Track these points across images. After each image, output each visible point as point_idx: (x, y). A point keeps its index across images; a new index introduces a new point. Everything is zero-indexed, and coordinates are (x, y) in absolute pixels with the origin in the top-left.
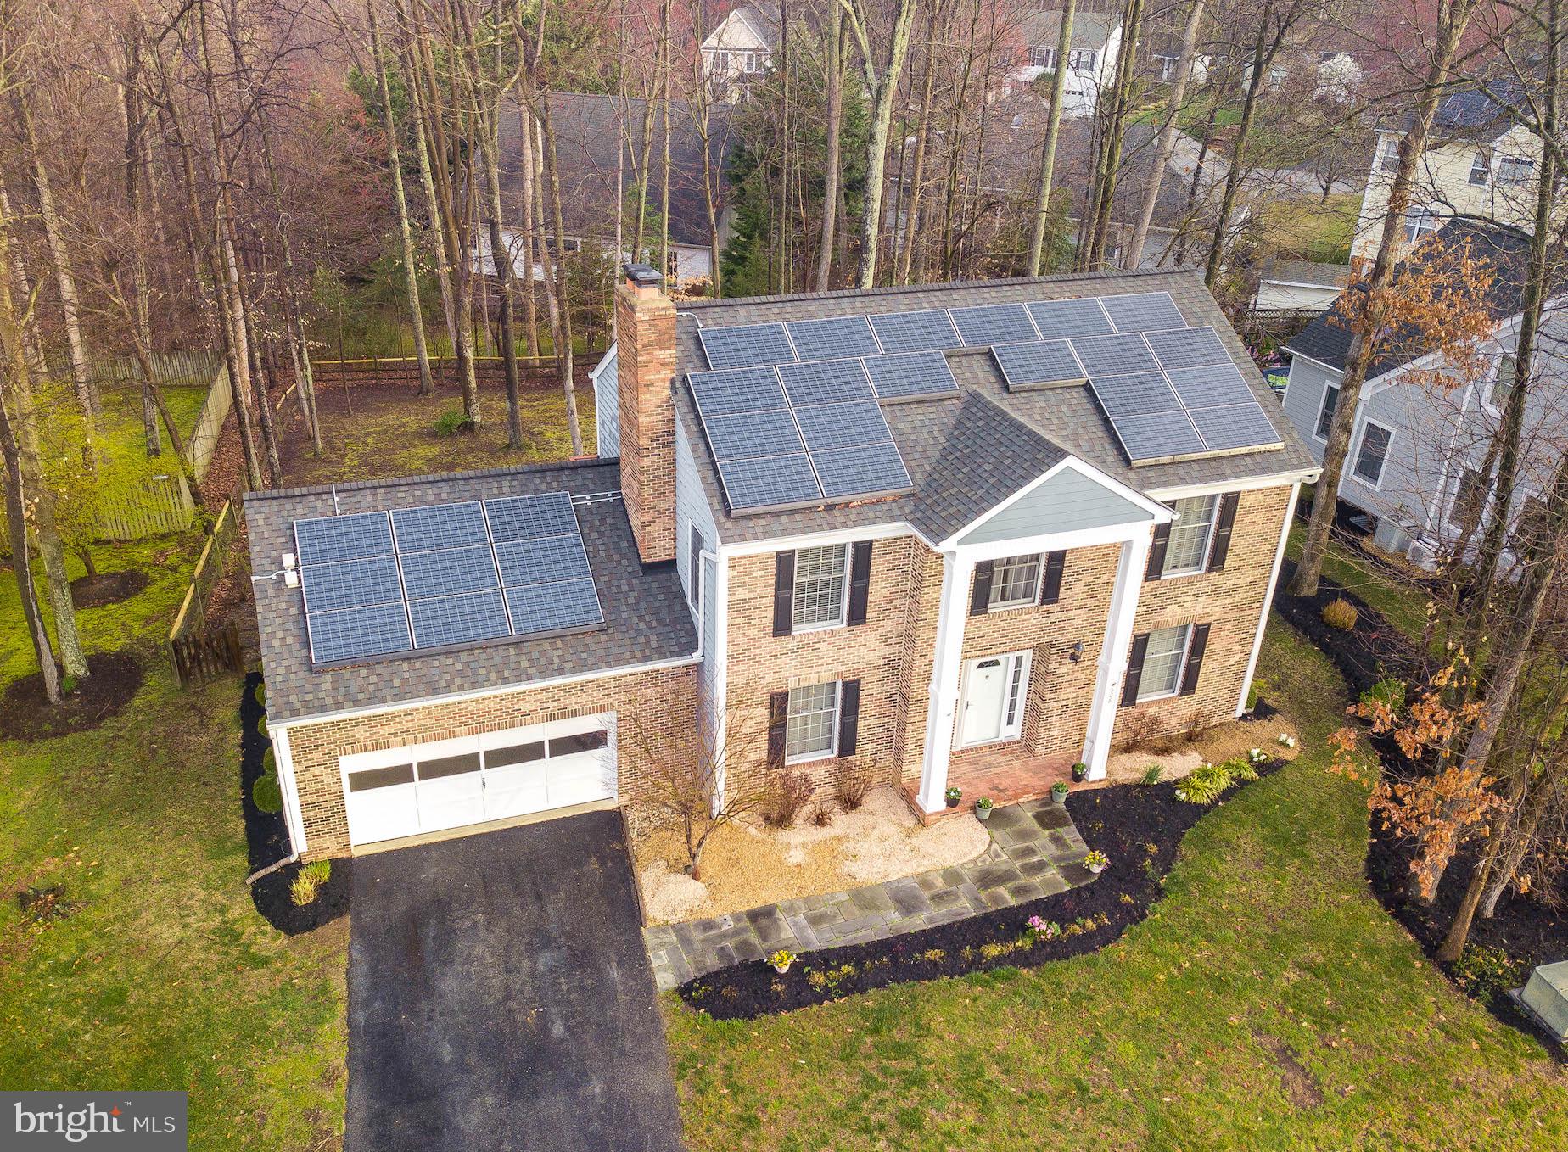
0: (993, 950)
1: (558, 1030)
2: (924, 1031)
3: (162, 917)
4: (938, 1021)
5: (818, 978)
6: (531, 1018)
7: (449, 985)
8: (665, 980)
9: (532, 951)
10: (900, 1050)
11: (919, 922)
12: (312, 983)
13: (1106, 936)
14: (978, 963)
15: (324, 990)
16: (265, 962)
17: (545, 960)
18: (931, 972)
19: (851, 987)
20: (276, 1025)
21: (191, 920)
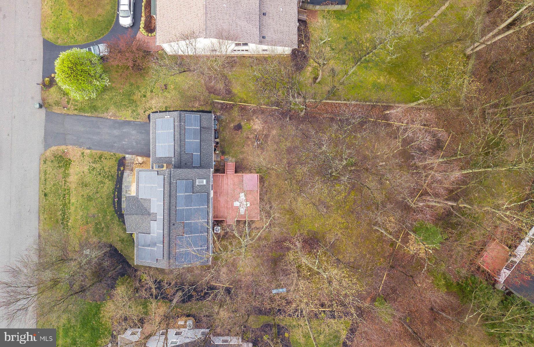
0: (116, 193)
1: (124, 143)
2: (109, 181)
3: (156, 101)
4: (110, 182)
5: (120, 172)
6: (126, 140)
7: (134, 132)
8: (127, 156)
9: (136, 142)
10: (108, 177)
11: (123, 187)
12: (139, 118)
13: (115, 207)
14: (115, 190)
15: (138, 119)
16: (144, 112)
17: (134, 144)
18: (116, 185)
19: (118, 175)
20: (134, 113)
21: (155, 104)
